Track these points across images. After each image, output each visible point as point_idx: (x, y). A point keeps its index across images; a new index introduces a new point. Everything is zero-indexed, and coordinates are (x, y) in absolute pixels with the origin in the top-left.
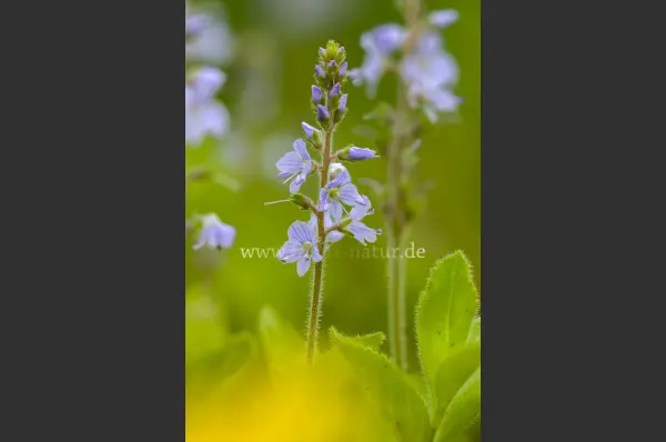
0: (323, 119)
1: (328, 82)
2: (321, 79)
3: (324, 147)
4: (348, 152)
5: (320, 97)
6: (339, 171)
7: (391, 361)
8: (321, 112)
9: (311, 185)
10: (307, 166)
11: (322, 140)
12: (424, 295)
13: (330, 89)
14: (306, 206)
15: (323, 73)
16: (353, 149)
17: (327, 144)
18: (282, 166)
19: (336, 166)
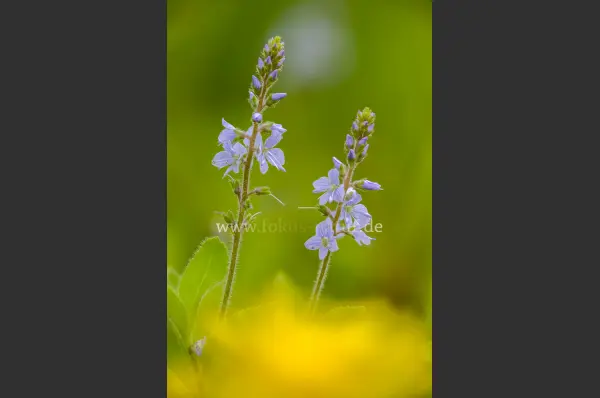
0: (351, 158)
1: (360, 135)
2: (355, 132)
3: (346, 177)
4: (363, 183)
5: (351, 144)
8: (351, 154)
11: (345, 172)
13: (360, 139)
14: (326, 214)
15: (357, 128)
16: (366, 182)
17: (349, 175)
18: (317, 186)
19: (351, 191)
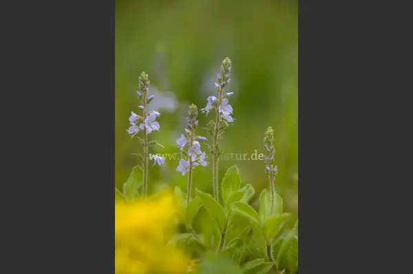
0: (190, 128)
1: (192, 116)
2: (189, 115)
3: (191, 137)
4: (198, 138)
5: (189, 121)
6: (196, 144)
7: (214, 199)
8: (189, 125)
9: (186, 147)
10: (185, 142)
11: (190, 134)
12: (224, 179)
13: (192, 118)
16: (200, 137)
17: (192, 135)
18: (178, 142)
19: (196, 143)
